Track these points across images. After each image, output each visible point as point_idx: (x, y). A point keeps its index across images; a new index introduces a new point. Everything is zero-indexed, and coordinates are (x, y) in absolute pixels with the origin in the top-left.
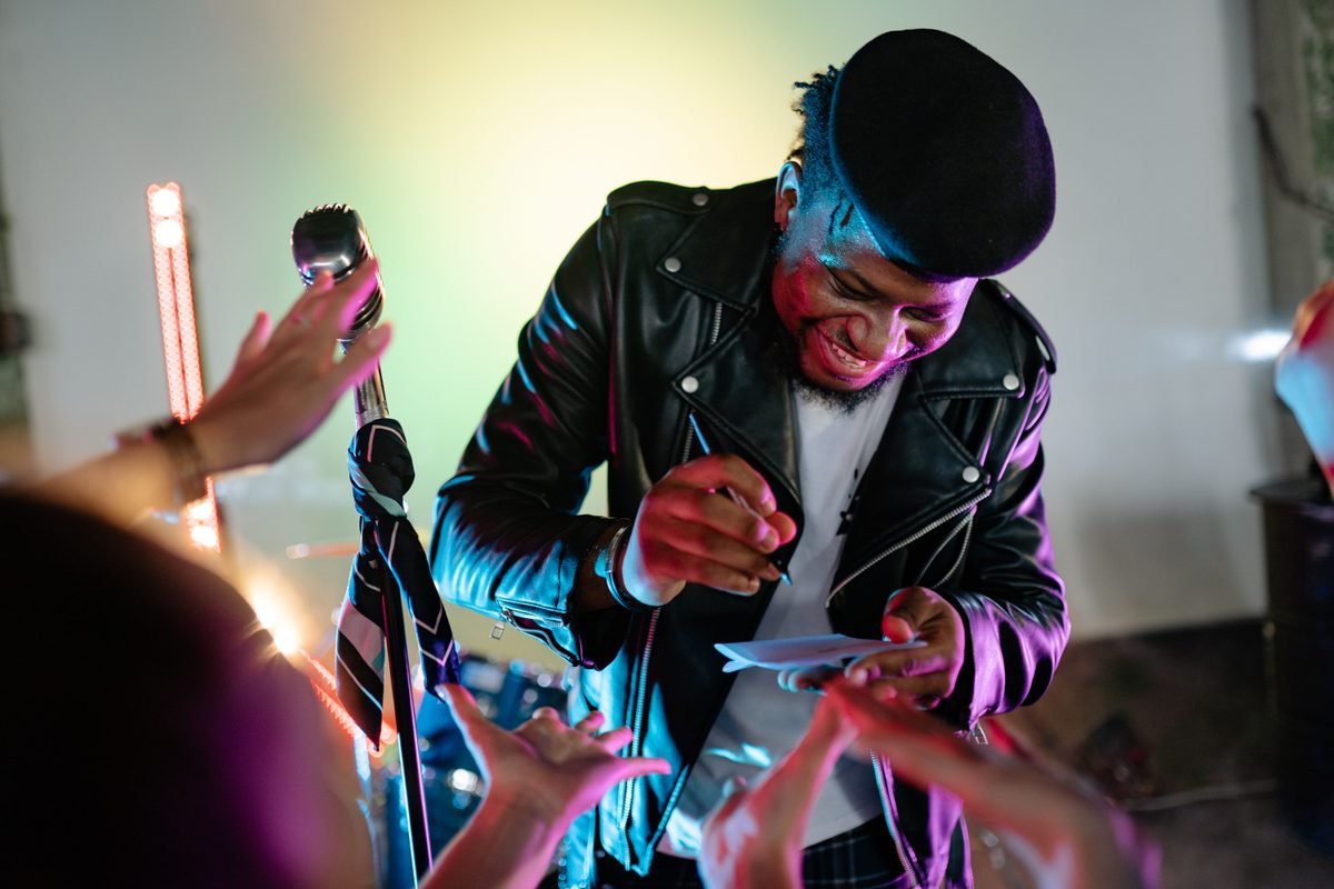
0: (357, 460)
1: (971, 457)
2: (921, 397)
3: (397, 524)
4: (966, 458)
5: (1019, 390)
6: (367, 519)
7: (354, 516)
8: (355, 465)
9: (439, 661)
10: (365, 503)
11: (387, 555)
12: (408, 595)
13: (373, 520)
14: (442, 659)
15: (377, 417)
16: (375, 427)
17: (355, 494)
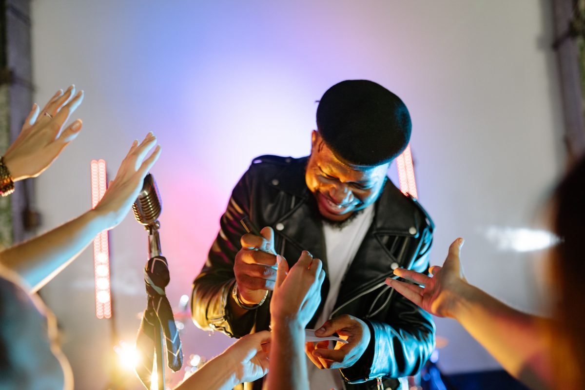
0: (147, 272)
1: (395, 259)
2: (375, 234)
3: (161, 298)
4: (392, 259)
5: (415, 234)
6: (150, 296)
7: (145, 295)
8: (146, 274)
9: (174, 354)
10: (149, 289)
11: (156, 310)
12: (164, 327)
13: (152, 296)
14: (175, 354)
15: (157, 255)
16: (155, 259)
17: (147, 286)
